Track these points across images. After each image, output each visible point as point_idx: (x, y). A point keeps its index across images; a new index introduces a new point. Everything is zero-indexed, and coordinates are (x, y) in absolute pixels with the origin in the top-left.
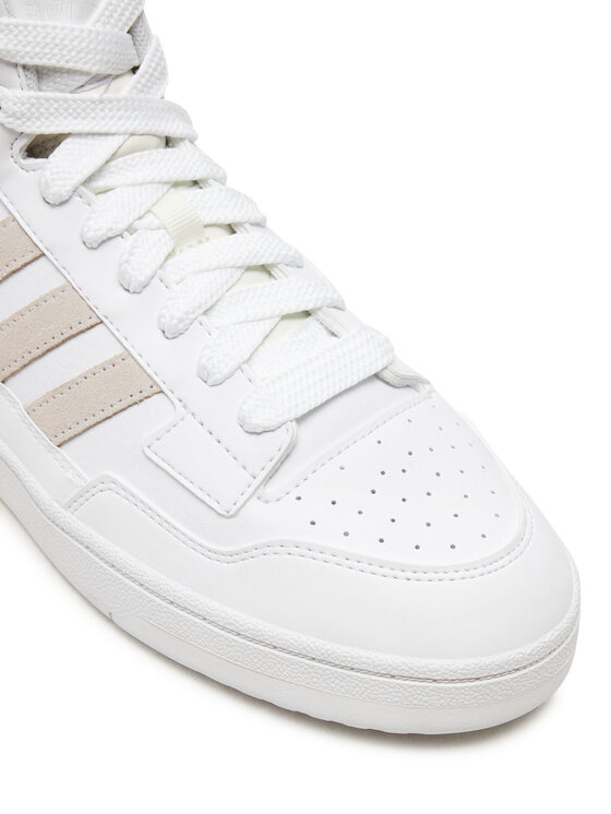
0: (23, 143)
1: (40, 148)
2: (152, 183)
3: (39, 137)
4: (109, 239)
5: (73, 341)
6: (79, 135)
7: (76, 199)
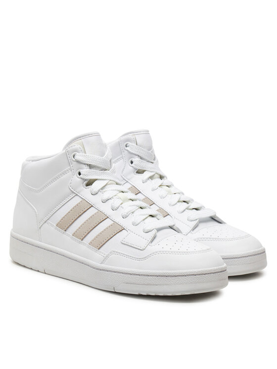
0: (86, 182)
1: (89, 183)
2: (116, 190)
3: (90, 180)
4: (108, 200)
5: (101, 223)
6: (101, 180)
7: (99, 192)
